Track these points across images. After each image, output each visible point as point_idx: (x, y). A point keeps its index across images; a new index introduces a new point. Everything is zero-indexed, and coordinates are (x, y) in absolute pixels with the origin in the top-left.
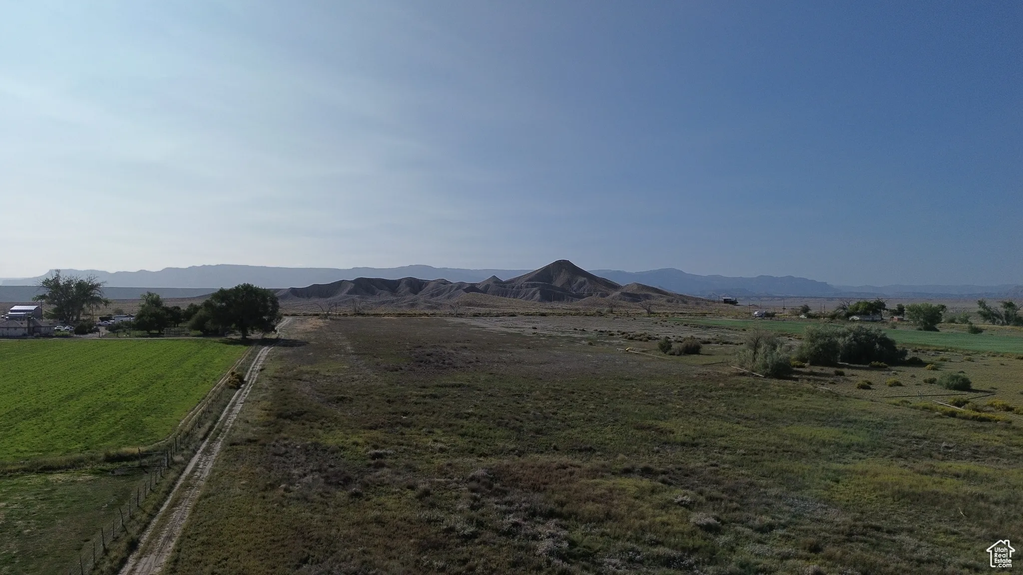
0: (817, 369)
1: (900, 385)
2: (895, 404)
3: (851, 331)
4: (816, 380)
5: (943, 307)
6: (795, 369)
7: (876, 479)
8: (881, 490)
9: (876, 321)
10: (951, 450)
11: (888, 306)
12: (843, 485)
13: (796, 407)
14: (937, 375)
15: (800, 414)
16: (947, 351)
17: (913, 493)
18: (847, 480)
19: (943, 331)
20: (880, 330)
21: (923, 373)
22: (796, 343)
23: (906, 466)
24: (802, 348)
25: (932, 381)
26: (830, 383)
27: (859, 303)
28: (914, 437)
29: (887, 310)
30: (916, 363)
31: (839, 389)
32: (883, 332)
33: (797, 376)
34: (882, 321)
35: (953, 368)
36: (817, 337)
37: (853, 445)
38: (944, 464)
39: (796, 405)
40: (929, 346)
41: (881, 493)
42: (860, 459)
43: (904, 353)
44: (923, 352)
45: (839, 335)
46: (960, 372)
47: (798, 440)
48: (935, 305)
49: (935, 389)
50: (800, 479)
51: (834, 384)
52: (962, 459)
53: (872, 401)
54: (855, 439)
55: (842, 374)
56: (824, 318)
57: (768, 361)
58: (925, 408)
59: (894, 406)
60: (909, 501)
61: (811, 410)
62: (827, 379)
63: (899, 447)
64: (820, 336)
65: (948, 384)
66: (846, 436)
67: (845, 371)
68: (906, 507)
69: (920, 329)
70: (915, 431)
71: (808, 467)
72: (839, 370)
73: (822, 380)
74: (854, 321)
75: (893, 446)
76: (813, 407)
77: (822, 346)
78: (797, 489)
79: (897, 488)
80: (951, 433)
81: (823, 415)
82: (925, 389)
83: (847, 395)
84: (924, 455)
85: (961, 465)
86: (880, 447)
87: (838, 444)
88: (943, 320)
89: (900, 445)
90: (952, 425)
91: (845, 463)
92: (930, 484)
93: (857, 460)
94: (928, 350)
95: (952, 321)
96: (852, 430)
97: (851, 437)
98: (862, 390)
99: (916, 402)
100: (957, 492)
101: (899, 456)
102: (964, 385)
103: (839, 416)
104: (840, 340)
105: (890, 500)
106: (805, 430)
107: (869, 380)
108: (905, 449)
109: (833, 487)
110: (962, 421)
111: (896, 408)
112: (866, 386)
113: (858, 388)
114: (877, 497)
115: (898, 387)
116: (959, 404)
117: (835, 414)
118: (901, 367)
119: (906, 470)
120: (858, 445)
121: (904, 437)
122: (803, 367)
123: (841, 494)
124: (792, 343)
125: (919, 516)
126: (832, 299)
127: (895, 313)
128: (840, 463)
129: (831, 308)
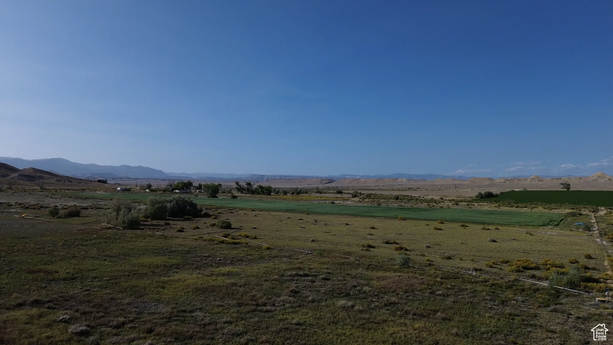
0: (155, 222)
1: (198, 228)
2: (196, 239)
3: (174, 199)
4: (154, 229)
5: (220, 185)
6: (142, 223)
7: (184, 283)
8: (187, 289)
9: (188, 193)
10: (221, 261)
11: (194, 184)
12: (167, 289)
13: (142, 247)
14: (216, 221)
15: (144, 250)
16: (221, 208)
17: (203, 288)
18: (169, 286)
19: (220, 198)
20: (190, 199)
21: (210, 221)
22: (143, 207)
23: (200, 273)
24: (146, 210)
25: (214, 225)
26: (162, 230)
27: (179, 182)
28: (205, 257)
29: (193, 186)
30: (207, 215)
31: (168, 233)
32: (191, 199)
33: (143, 227)
34: (191, 193)
35: (223, 218)
36: (155, 204)
37: (173, 265)
38: (218, 269)
39: (142, 245)
40: (213, 206)
41: (187, 291)
42: (177, 273)
43: (201, 210)
44: (210, 209)
45: (168, 202)
46: (227, 219)
47: (142, 266)
48: (216, 184)
49: (215, 229)
50: (143, 290)
51: (164, 230)
52: (226, 265)
53: (184, 238)
54: (174, 261)
55: (169, 224)
56: (160, 191)
57: (126, 219)
58: (210, 240)
59: (195, 240)
60: (201, 293)
61: (151, 247)
62: (160, 227)
63: (197, 263)
64: (157, 202)
65: (221, 226)
66: (169, 261)
67: (171, 222)
68: (199, 296)
69: (209, 197)
70: (205, 253)
71: (148, 282)
72: (168, 222)
73: (158, 229)
74: (176, 193)
75: (194, 263)
76: (152, 245)
77: (158, 208)
78: (141, 296)
79: (195, 286)
80: (221, 252)
81: (157, 249)
82: (210, 230)
83: (171, 236)
84: (208, 266)
85: (226, 269)
86: (187, 264)
87: (165, 266)
88: (220, 192)
89: (197, 262)
90: (222, 248)
91: (169, 276)
92: (211, 282)
93: (175, 274)
94: (213, 208)
95: (224, 192)
96: (173, 256)
97: (173, 260)
98: (179, 233)
99: (206, 237)
100: (223, 283)
101: (196, 268)
102: (228, 226)
103: (166, 249)
104: (168, 205)
105: (191, 294)
106: (146, 260)
107: (183, 227)
108: (200, 264)
109: (161, 292)
110: (227, 245)
111: (196, 241)
112: (181, 230)
113: (177, 232)
114: (185, 293)
115: (197, 229)
116: (225, 237)
117: (164, 248)
118: (199, 218)
119: (200, 275)
120: (176, 264)
121: (199, 257)
122: (147, 221)
123: (166, 295)
124: (141, 207)
125: (205, 300)
126: (164, 180)
127: (197, 188)
128: (166, 276)
129: (164, 185)
